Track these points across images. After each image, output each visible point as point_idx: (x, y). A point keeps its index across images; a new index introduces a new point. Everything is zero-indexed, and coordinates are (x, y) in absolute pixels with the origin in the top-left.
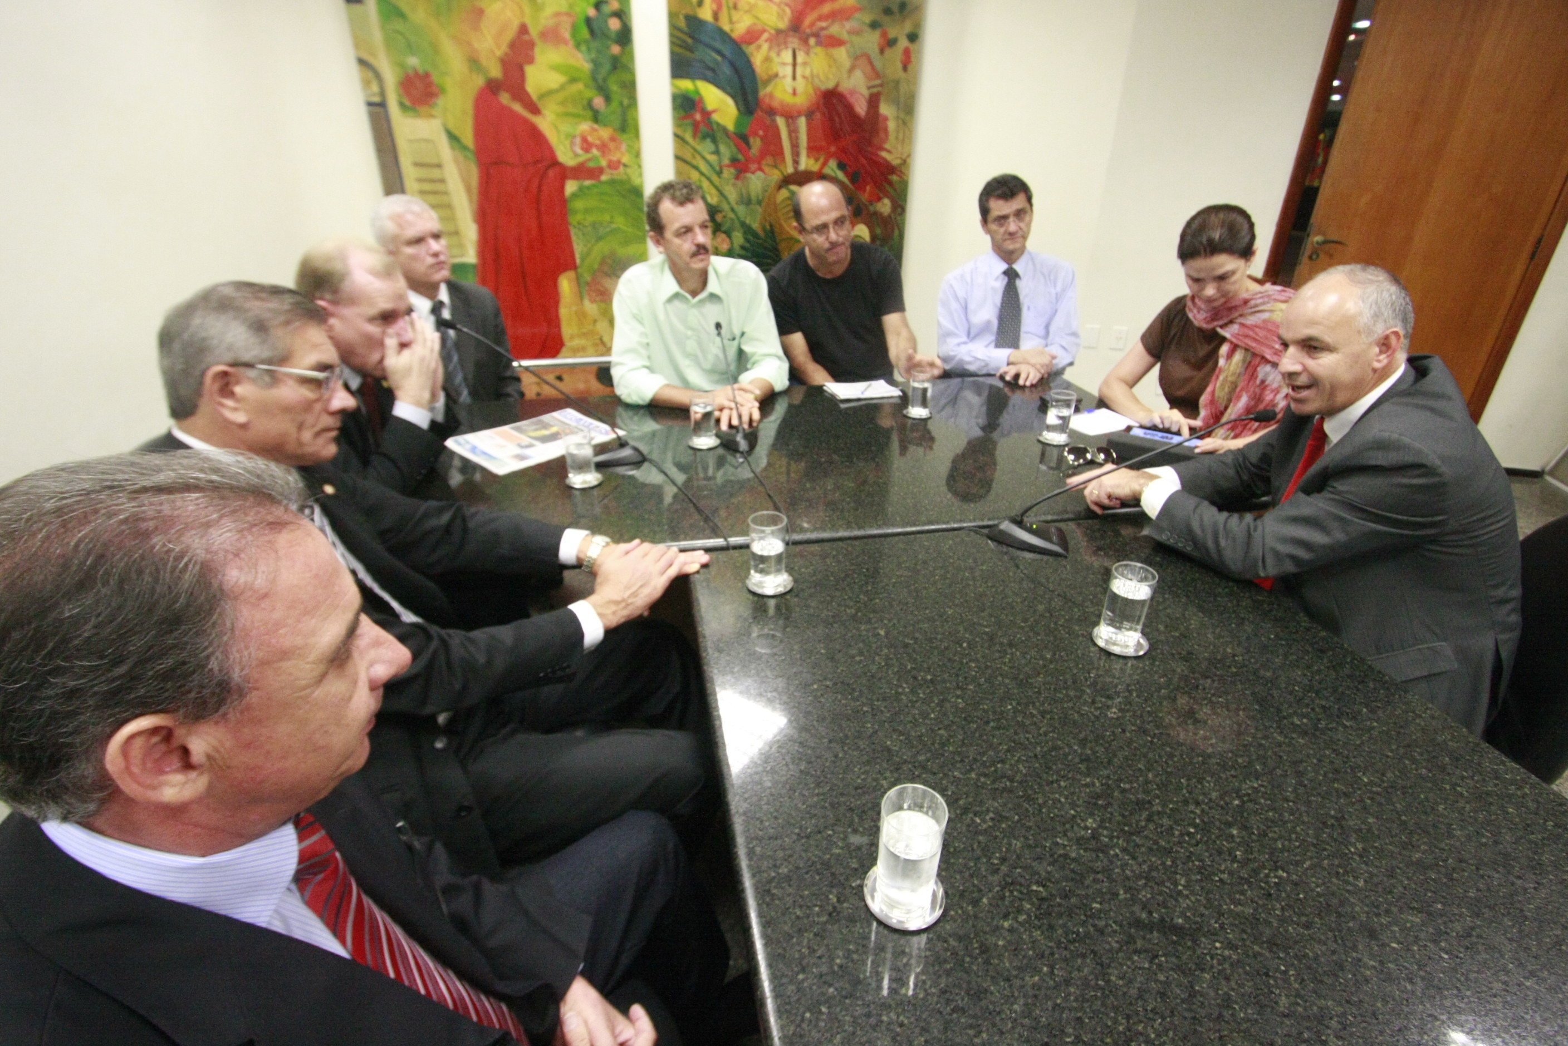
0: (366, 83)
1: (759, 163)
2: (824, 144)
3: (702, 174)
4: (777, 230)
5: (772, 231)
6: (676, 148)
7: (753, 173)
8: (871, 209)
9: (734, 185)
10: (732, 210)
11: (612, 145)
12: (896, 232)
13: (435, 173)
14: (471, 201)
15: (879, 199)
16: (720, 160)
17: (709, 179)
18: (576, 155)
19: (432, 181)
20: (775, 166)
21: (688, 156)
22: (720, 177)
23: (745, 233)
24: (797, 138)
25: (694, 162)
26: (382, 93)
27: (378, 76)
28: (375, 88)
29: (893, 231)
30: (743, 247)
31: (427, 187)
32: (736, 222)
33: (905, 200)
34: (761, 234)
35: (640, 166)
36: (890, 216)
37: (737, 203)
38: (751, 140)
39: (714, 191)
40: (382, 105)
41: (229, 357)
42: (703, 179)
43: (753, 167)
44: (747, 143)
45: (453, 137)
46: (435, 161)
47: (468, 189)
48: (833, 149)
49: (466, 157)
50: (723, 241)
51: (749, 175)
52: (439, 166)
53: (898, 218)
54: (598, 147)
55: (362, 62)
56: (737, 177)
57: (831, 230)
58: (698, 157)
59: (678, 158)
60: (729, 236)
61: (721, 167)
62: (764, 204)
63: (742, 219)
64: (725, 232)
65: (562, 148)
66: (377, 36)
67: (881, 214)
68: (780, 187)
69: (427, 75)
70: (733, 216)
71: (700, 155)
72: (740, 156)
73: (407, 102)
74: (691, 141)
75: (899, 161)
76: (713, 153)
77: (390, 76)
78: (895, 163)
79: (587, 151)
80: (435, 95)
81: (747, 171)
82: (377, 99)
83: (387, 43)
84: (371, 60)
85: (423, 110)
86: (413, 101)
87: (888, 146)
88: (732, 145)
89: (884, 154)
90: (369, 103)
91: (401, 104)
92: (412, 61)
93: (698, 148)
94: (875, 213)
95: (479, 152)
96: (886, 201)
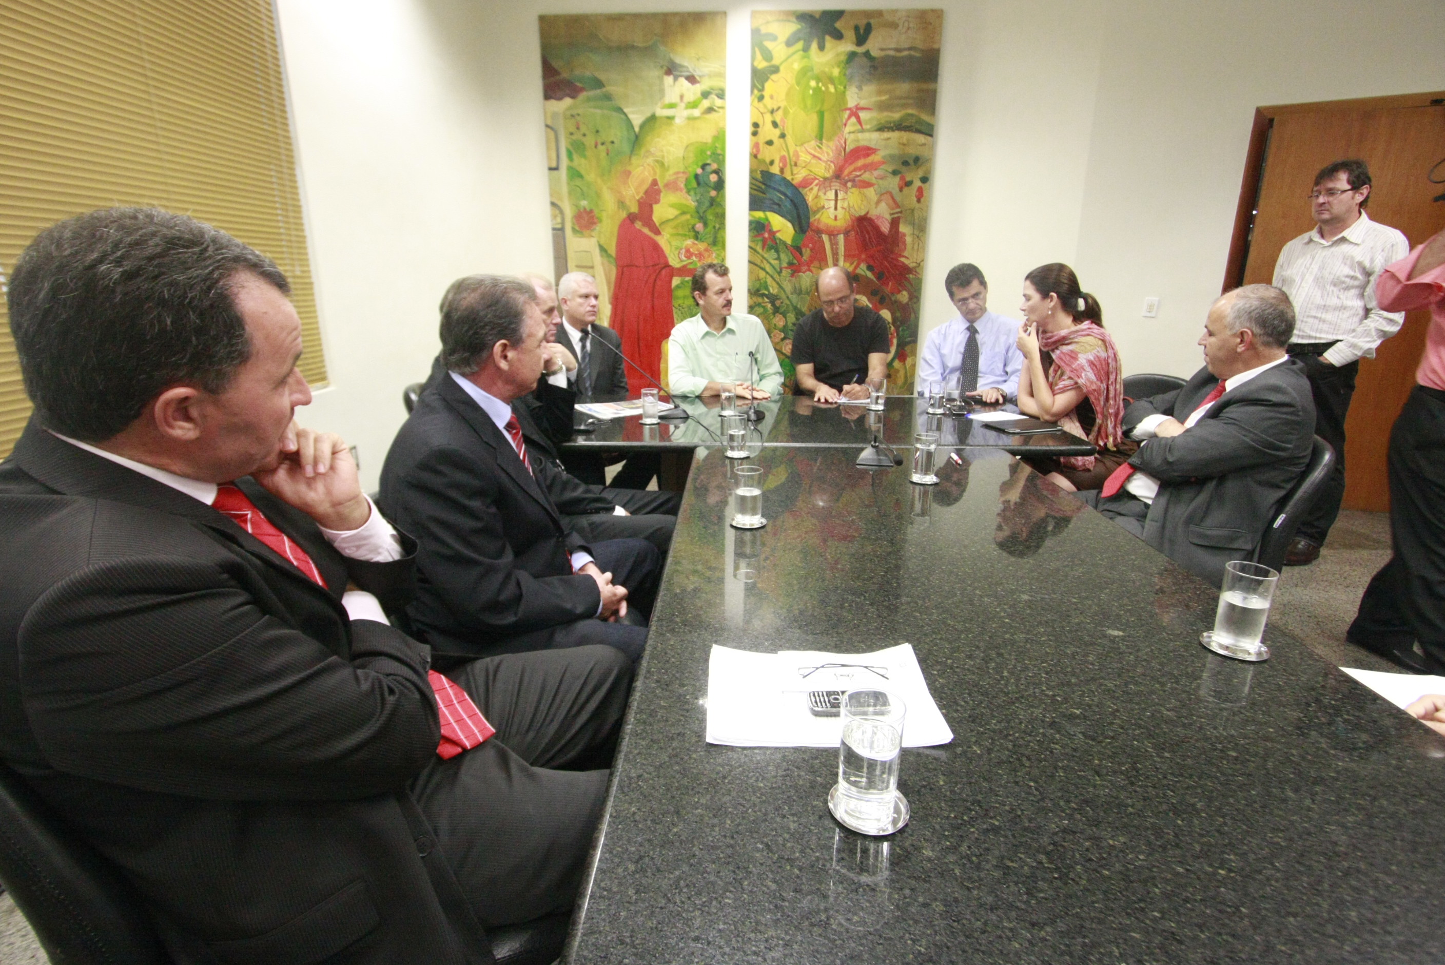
0: (554, 217)
1: (809, 266)
2: (856, 251)
3: (767, 273)
6: (750, 256)
7: (804, 272)
8: (893, 299)
9: (790, 281)
10: (788, 297)
12: (913, 316)
14: (609, 289)
15: (899, 292)
16: (780, 264)
17: (772, 277)
21: (758, 262)
22: (779, 276)
23: (797, 314)
24: (837, 249)
25: (762, 266)
26: (563, 223)
27: (562, 212)
28: (559, 220)
32: (791, 308)
33: (920, 293)
37: (792, 294)
38: (804, 250)
39: (775, 285)
40: (562, 229)
42: (768, 276)
43: (804, 268)
44: (801, 253)
45: (603, 249)
46: (590, 264)
47: (608, 283)
48: (863, 256)
50: (780, 319)
51: (801, 274)
53: (915, 305)
54: (696, 255)
55: (553, 204)
56: (792, 275)
58: (765, 262)
59: (750, 262)
60: (785, 317)
61: (781, 269)
63: (795, 305)
64: (782, 314)
66: (565, 189)
67: (900, 302)
69: (591, 211)
70: (788, 302)
71: (767, 260)
72: (795, 261)
73: (577, 228)
74: (760, 251)
75: (914, 265)
76: (776, 259)
77: (569, 212)
78: (911, 265)
79: (689, 258)
80: (595, 223)
81: (800, 271)
82: (559, 226)
83: (570, 193)
84: (559, 203)
85: (586, 232)
86: (581, 227)
87: (906, 254)
88: (790, 254)
89: (903, 259)
90: (554, 229)
91: (573, 229)
92: (584, 203)
93: (765, 256)
94: (896, 302)
95: (618, 259)
96: (905, 293)
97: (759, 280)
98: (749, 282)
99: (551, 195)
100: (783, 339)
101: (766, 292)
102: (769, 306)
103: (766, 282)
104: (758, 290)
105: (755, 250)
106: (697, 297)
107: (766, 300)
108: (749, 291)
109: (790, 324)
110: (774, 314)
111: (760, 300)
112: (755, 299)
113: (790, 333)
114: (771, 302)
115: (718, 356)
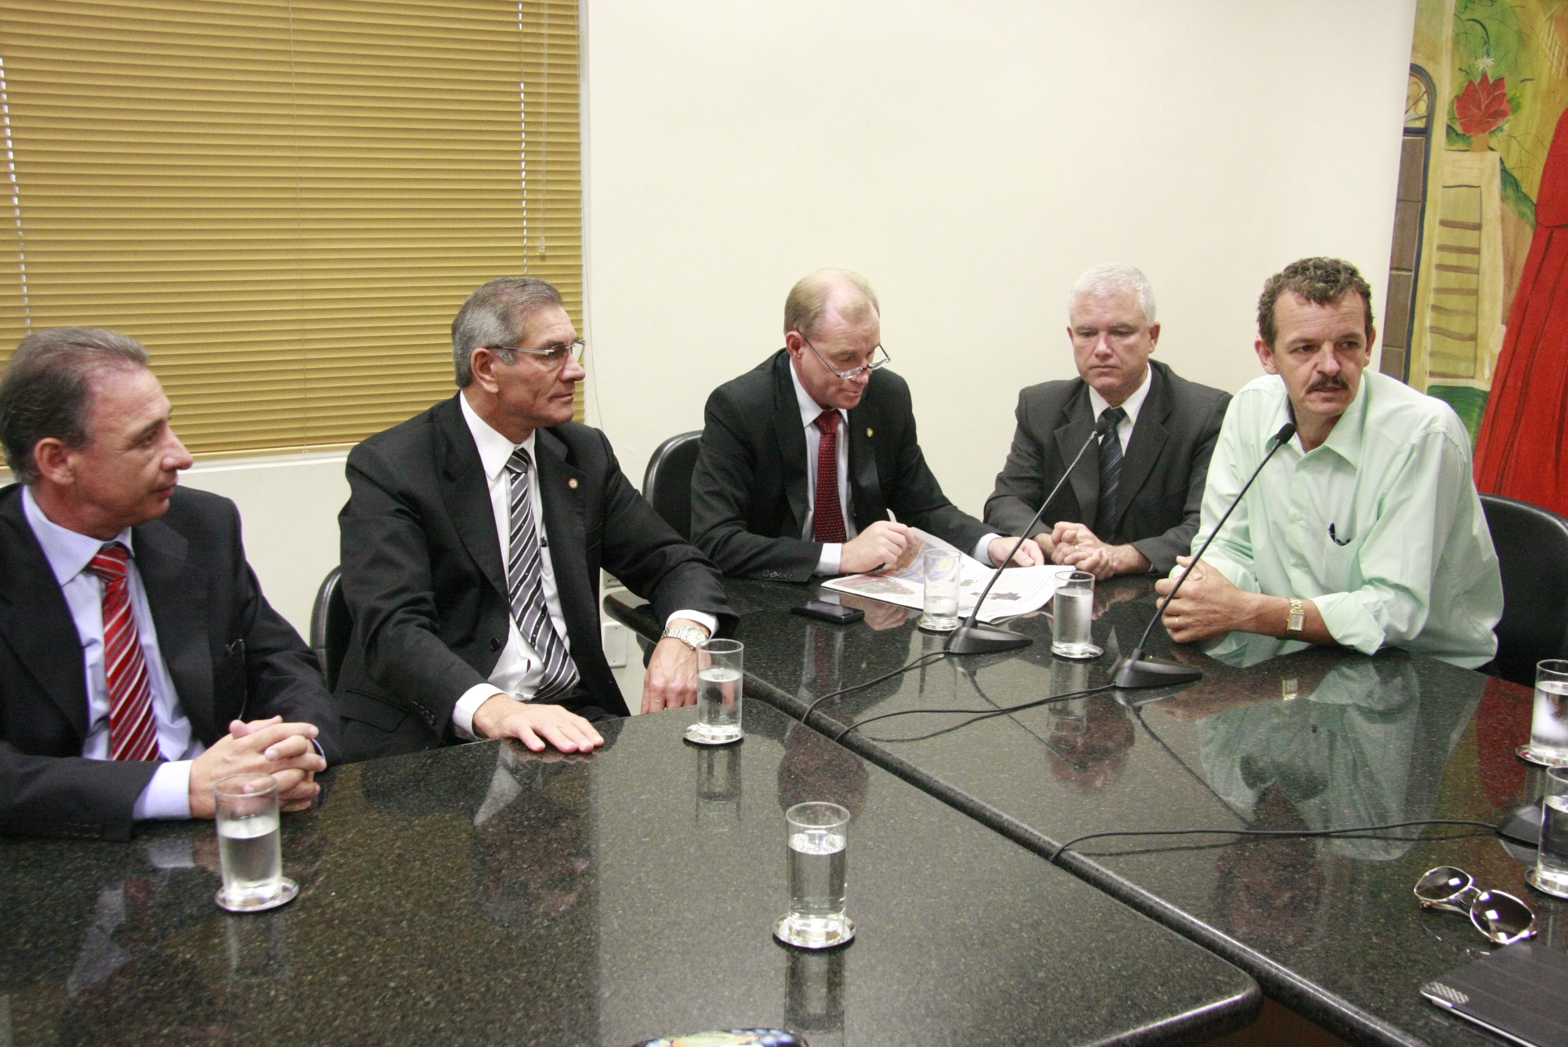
0: (1413, 101)
13: (1469, 238)
14: (1508, 286)
19: (1461, 250)
26: (1430, 117)
27: (1431, 91)
28: (1422, 108)
31: (1452, 259)
40: (1425, 132)
41: (485, 342)
45: (1508, 179)
46: (1473, 219)
47: (1509, 269)
49: (1522, 215)
52: (1478, 227)
55: (1416, 70)
66: (1448, 30)
69: (1500, 82)
73: (1459, 129)
77: (1447, 91)
80: (1503, 114)
82: (1420, 124)
83: (1456, 42)
84: (1429, 68)
85: (1478, 138)
86: (1467, 128)
90: (1407, 131)
91: (1450, 129)
92: (1485, 64)
95: (1540, 208)
99: (1415, 49)
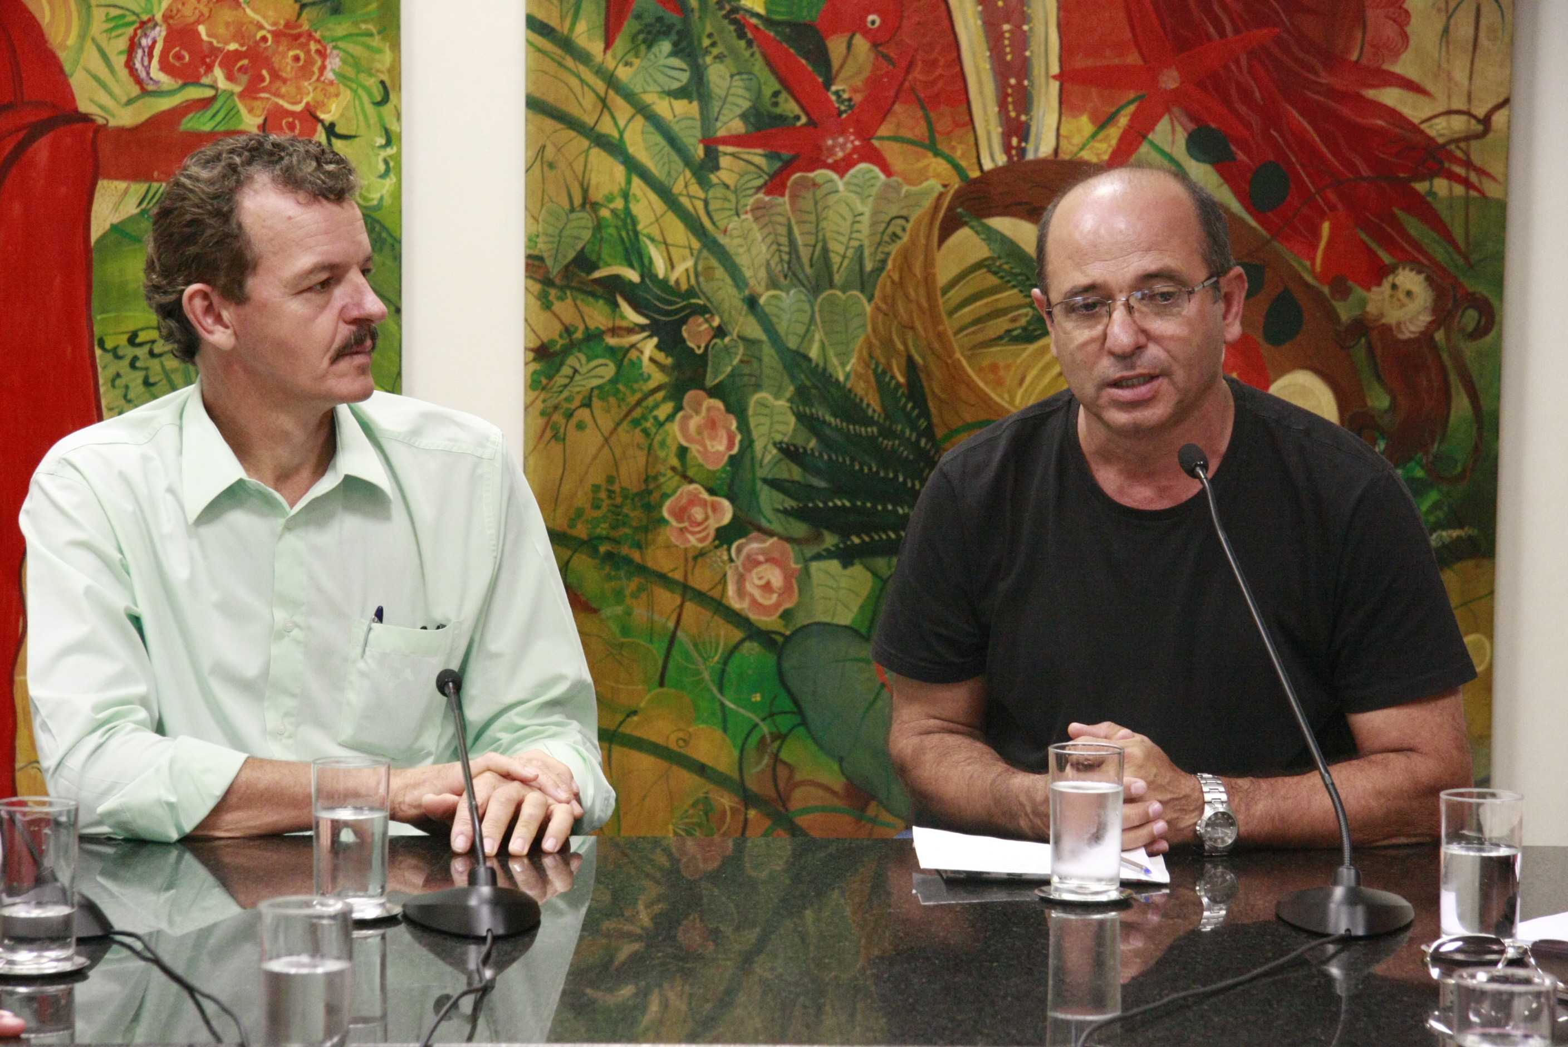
1: (866, 134)
2: (1133, 58)
3: (633, 167)
4: (934, 387)
5: (915, 390)
6: (534, 73)
7: (841, 168)
8: (1345, 312)
9: (758, 210)
10: (752, 303)
11: (286, 59)
12: (1461, 405)
15: (1378, 273)
16: (706, 119)
17: (664, 193)
18: (145, 90)
20: (931, 145)
21: (585, 109)
22: (704, 183)
23: (802, 394)
24: (1021, 41)
25: (606, 127)
29: (1446, 397)
30: (789, 452)
32: (768, 353)
33: (1498, 281)
34: (873, 403)
35: (390, 138)
36: (1426, 336)
37: (773, 283)
38: (836, 46)
39: (678, 232)
42: (637, 185)
43: (842, 145)
44: (821, 58)
48: (1170, 80)
50: (712, 424)
51: (821, 174)
53: (1469, 350)
54: (229, 62)
56: (775, 184)
57: (1119, 314)
58: (623, 109)
59: (535, 105)
60: (738, 409)
61: (711, 144)
62: (883, 284)
63: (792, 343)
64: (714, 392)
65: (92, 59)
67: (1386, 330)
68: (949, 226)
70: (754, 330)
71: (629, 96)
72: (789, 107)
74: (595, 47)
75: (1458, 124)
76: (680, 93)
78: (1440, 129)
79: (188, 76)
81: (816, 162)
87: (1404, 66)
88: (759, 65)
89: (1390, 97)
93: (623, 73)
94: (1361, 326)
96: (1409, 279)
97: (589, 204)
98: (532, 215)
100: (725, 536)
101: (633, 276)
102: (649, 347)
103: (628, 220)
104: (584, 262)
105: (567, 45)
106: (194, 307)
107: (633, 317)
108: (534, 264)
109: (765, 453)
110: (677, 392)
111: (597, 315)
112: (565, 308)
113: (768, 500)
114: (654, 329)
115: (280, 616)
